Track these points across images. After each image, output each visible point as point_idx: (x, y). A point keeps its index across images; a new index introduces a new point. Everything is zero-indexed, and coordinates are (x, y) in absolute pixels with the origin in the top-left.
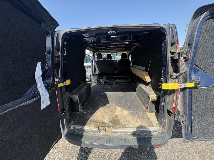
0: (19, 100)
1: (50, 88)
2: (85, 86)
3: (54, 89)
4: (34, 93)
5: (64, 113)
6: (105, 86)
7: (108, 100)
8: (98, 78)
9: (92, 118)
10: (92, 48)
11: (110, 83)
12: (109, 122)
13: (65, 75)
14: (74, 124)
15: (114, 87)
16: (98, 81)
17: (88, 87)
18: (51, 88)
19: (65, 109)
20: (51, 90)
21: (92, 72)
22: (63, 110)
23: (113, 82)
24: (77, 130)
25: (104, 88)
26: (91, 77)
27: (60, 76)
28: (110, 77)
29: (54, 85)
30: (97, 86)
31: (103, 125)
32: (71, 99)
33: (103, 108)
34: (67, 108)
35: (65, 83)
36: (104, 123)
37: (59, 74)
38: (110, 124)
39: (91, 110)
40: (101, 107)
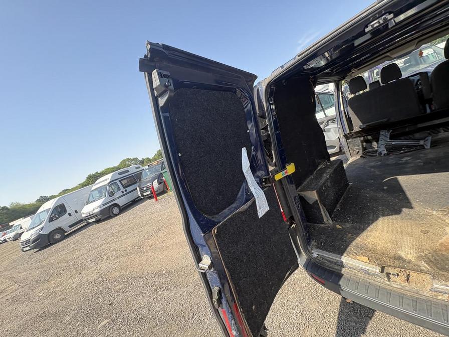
0: (234, 205)
1: (264, 184)
2: (329, 168)
3: (270, 185)
4: (247, 194)
5: (294, 225)
6: (392, 159)
7: (407, 198)
8: (362, 142)
9: (359, 240)
10: (331, 76)
11: (408, 146)
12: (420, 258)
13: (283, 157)
14: (318, 247)
15: (430, 156)
16: (364, 149)
17: (335, 170)
18: (266, 184)
19: (295, 218)
20: (266, 187)
21: (341, 131)
22: (292, 219)
23: (422, 142)
24: (327, 260)
25: (388, 165)
26: (340, 143)
27: (274, 160)
28: (407, 130)
29: (269, 178)
30: (363, 161)
31: (397, 263)
32: (302, 200)
33: (392, 219)
34: (297, 215)
35: (285, 171)
36: (399, 258)
37: (273, 157)
38: (424, 266)
39: (353, 223)
40: (383, 215)
